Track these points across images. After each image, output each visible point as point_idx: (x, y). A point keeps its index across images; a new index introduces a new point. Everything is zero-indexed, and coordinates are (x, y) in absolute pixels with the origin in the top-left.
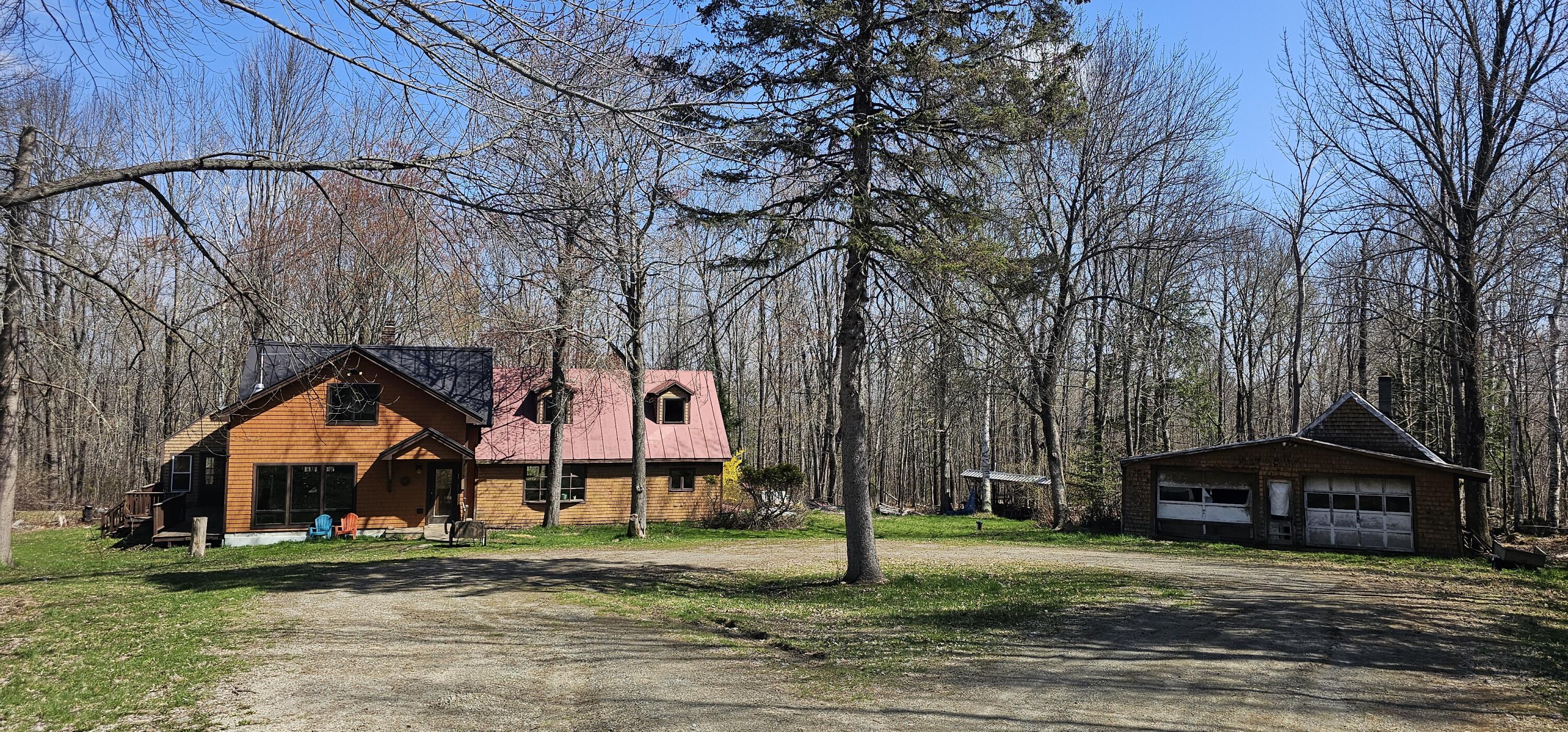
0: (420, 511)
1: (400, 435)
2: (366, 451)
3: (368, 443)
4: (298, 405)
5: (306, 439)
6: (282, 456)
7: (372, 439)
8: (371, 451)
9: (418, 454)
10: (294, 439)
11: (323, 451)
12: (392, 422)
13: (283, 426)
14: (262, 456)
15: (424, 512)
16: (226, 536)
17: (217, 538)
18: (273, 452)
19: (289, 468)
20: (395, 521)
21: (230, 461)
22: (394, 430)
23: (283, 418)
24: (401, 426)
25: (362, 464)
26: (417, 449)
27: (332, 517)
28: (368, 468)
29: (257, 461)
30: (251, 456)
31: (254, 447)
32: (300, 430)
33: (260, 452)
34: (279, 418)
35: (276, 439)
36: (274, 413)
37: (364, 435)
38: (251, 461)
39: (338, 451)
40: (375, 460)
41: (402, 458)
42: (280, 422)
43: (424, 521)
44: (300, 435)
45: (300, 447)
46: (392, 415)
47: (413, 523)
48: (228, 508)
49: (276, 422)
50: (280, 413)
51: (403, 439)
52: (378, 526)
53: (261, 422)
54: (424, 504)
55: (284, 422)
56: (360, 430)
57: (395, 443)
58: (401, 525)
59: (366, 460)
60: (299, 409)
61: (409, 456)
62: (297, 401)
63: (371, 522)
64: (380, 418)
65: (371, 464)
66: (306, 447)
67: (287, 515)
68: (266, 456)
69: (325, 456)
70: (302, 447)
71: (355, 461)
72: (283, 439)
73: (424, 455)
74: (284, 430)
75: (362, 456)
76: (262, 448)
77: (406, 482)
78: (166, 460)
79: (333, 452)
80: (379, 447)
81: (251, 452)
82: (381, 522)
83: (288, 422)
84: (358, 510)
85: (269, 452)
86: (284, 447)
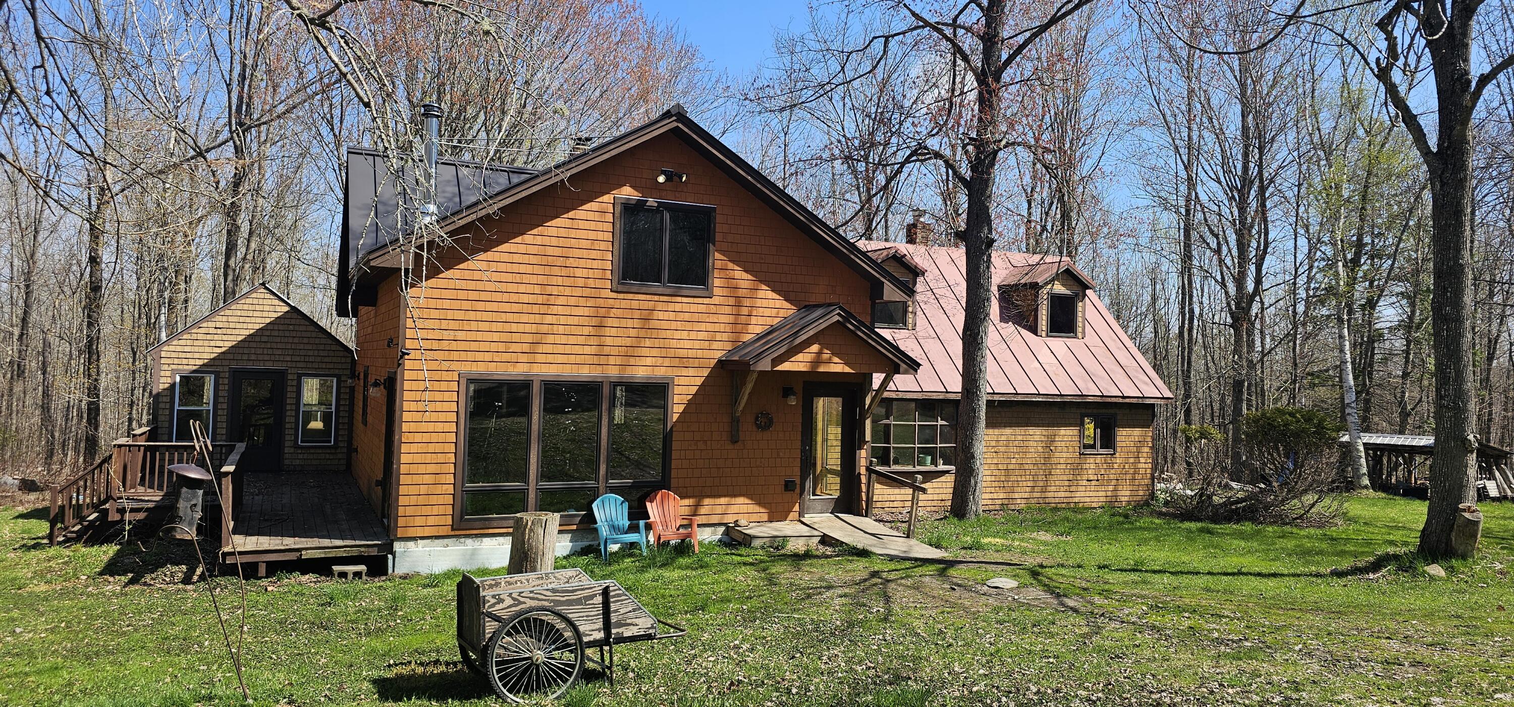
0: (789, 486)
1: (754, 320)
2: (691, 353)
3: (693, 335)
4: (554, 241)
5: (571, 320)
6: (523, 358)
7: (703, 327)
8: (700, 354)
9: (817, 361)
10: (549, 319)
11: (607, 350)
12: (741, 293)
13: (522, 288)
14: (479, 356)
15: (798, 490)
16: (398, 546)
17: (374, 552)
18: (501, 347)
19: (536, 388)
20: (744, 508)
21: (408, 364)
22: (745, 311)
23: (522, 268)
24: (759, 303)
25: (683, 381)
26: (815, 348)
27: (626, 500)
28: (694, 390)
29: (466, 368)
30: (455, 356)
31: (461, 335)
32: (561, 301)
33: (474, 347)
34: (515, 268)
35: (510, 317)
36: (505, 257)
37: (687, 316)
38: (455, 366)
39: (638, 352)
40: (706, 373)
41: (785, 366)
42: (518, 278)
43: (797, 508)
44: (560, 310)
45: (558, 339)
46: (742, 277)
47: (777, 514)
48: (403, 479)
49: (509, 277)
50: (516, 259)
51: (759, 330)
52: (715, 519)
53: (477, 274)
54: (797, 471)
55: (526, 278)
56: (678, 307)
57: (747, 338)
58: (755, 517)
59: (691, 372)
60: (558, 252)
61: (799, 363)
62: (553, 231)
63: (703, 510)
64: (717, 282)
65: (699, 382)
66: (572, 340)
67: (532, 496)
68: (488, 357)
69: (612, 360)
70: (564, 340)
71: (670, 372)
72: (525, 318)
73: (829, 362)
74: (525, 298)
75: (683, 362)
76: (479, 336)
77: (764, 422)
78: (162, 383)
79: (629, 354)
80: (715, 345)
81: (454, 346)
82: (719, 510)
83: (534, 279)
84: (674, 483)
85: (494, 347)
86: (529, 338)
